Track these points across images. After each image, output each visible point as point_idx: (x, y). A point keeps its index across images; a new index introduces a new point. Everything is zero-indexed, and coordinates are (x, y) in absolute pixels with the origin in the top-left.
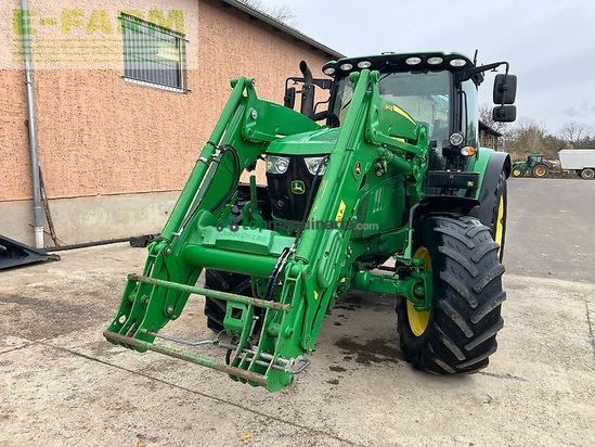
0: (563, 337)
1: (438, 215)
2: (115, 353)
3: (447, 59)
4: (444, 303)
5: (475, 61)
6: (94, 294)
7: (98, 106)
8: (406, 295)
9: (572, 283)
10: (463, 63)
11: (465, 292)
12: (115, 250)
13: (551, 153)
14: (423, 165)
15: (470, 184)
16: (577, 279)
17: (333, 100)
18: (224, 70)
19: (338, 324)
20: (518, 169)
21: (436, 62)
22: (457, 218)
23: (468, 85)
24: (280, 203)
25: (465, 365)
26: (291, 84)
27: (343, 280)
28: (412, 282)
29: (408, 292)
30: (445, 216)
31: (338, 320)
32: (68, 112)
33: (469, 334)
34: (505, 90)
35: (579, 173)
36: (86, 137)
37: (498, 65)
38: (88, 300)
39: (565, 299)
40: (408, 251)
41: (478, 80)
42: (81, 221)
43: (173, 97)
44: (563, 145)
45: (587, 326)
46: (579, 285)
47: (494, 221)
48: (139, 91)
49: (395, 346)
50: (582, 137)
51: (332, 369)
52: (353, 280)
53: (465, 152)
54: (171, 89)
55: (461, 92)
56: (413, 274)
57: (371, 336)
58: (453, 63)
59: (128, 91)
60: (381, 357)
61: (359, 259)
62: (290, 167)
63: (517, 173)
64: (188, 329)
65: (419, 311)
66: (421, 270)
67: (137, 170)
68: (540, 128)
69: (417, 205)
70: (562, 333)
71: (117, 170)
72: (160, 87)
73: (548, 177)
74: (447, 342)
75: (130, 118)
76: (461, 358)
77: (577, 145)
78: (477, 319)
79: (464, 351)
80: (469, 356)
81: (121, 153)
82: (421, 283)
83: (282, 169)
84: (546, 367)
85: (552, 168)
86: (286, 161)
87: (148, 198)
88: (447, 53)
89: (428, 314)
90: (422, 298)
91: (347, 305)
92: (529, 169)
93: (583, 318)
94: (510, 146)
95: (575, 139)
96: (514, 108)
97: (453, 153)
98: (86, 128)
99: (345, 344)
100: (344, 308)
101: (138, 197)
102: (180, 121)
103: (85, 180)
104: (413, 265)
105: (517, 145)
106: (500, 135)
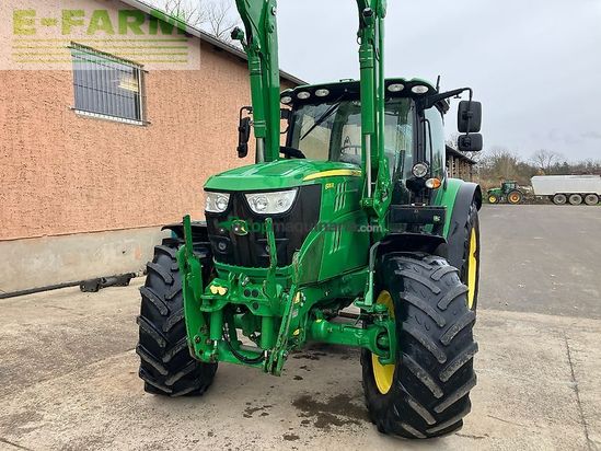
0: (544, 383)
1: (400, 255)
2: (29, 430)
3: (409, 85)
4: (408, 358)
5: (438, 87)
6: (23, 352)
7: (44, 141)
8: (368, 346)
9: (551, 317)
10: (425, 89)
11: (432, 346)
12: (61, 296)
13: (523, 179)
14: (384, 199)
15: (436, 218)
16: (555, 313)
17: (291, 131)
18: (188, 101)
19: (298, 378)
20: (493, 195)
21: (396, 90)
22: (420, 259)
23: (432, 113)
24: (222, 246)
25: (436, 429)
26: (246, 114)
27: (297, 332)
28: (375, 332)
29: (371, 343)
30: (407, 256)
31: (300, 373)
32: (8, 146)
33: (439, 394)
34: (469, 118)
35: (551, 199)
36: (30, 173)
37: (461, 91)
38: (13, 360)
39: (544, 336)
40: (369, 296)
41: (443, 108)
42: (23, 266)
43: (131, 130)
44: (534, 172)
45: (569, 367)
46: (557, 319)
47: (466, 256)
48: (92, 124)
49: (360, 403)
50: (552, 164)
51: (287, 438)
52: (309, 332)
53: (430, 184)
54: (128, 121)
55: (424, 120)
56: (376, 322)
57: (335, 392)
58: (415, 90)
59: (80, 124)
60: (344, 418)
61: (315, 306)
62: (230, 205)
63: (492, 200)
64: (125, 392)
65: (383, 364)
66: (385, 317)
67: (89, 208)
68: (513, 156)
69: (378, 243)
70: (543, 377)
71: (68, 208)
72: (116, 119)
73: (522, 203)
74: (414, 404)
75: (82, 152)
76: (431, 422)
77: (548, 172)
78: (447, 376)
79: (434, 414)
80: (440, 419)
81: (72, 190)
82: (385, 333)
83: (222, 207)
84: (527, 422)
85: (525, 195)
86: (227, 197)
87: (102, 237)
88: (408, 79)
89: (393, 367)
90: (387, 349)
91: (311, 353)
92: (504, 196)
93: (564, 359)
94: (486, 174)
95: (545, 166)
96: (480, 136)
97: (417, 185)
98: (30, 164)
99: (305, 404)
100: (308, 357)
101: (90, 237)
102: (139, 154)
103: (28, 220)
104: (375, 312)
105: (492, 172)
106: (475, 163)
